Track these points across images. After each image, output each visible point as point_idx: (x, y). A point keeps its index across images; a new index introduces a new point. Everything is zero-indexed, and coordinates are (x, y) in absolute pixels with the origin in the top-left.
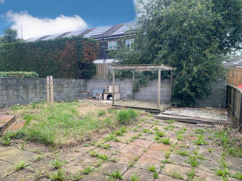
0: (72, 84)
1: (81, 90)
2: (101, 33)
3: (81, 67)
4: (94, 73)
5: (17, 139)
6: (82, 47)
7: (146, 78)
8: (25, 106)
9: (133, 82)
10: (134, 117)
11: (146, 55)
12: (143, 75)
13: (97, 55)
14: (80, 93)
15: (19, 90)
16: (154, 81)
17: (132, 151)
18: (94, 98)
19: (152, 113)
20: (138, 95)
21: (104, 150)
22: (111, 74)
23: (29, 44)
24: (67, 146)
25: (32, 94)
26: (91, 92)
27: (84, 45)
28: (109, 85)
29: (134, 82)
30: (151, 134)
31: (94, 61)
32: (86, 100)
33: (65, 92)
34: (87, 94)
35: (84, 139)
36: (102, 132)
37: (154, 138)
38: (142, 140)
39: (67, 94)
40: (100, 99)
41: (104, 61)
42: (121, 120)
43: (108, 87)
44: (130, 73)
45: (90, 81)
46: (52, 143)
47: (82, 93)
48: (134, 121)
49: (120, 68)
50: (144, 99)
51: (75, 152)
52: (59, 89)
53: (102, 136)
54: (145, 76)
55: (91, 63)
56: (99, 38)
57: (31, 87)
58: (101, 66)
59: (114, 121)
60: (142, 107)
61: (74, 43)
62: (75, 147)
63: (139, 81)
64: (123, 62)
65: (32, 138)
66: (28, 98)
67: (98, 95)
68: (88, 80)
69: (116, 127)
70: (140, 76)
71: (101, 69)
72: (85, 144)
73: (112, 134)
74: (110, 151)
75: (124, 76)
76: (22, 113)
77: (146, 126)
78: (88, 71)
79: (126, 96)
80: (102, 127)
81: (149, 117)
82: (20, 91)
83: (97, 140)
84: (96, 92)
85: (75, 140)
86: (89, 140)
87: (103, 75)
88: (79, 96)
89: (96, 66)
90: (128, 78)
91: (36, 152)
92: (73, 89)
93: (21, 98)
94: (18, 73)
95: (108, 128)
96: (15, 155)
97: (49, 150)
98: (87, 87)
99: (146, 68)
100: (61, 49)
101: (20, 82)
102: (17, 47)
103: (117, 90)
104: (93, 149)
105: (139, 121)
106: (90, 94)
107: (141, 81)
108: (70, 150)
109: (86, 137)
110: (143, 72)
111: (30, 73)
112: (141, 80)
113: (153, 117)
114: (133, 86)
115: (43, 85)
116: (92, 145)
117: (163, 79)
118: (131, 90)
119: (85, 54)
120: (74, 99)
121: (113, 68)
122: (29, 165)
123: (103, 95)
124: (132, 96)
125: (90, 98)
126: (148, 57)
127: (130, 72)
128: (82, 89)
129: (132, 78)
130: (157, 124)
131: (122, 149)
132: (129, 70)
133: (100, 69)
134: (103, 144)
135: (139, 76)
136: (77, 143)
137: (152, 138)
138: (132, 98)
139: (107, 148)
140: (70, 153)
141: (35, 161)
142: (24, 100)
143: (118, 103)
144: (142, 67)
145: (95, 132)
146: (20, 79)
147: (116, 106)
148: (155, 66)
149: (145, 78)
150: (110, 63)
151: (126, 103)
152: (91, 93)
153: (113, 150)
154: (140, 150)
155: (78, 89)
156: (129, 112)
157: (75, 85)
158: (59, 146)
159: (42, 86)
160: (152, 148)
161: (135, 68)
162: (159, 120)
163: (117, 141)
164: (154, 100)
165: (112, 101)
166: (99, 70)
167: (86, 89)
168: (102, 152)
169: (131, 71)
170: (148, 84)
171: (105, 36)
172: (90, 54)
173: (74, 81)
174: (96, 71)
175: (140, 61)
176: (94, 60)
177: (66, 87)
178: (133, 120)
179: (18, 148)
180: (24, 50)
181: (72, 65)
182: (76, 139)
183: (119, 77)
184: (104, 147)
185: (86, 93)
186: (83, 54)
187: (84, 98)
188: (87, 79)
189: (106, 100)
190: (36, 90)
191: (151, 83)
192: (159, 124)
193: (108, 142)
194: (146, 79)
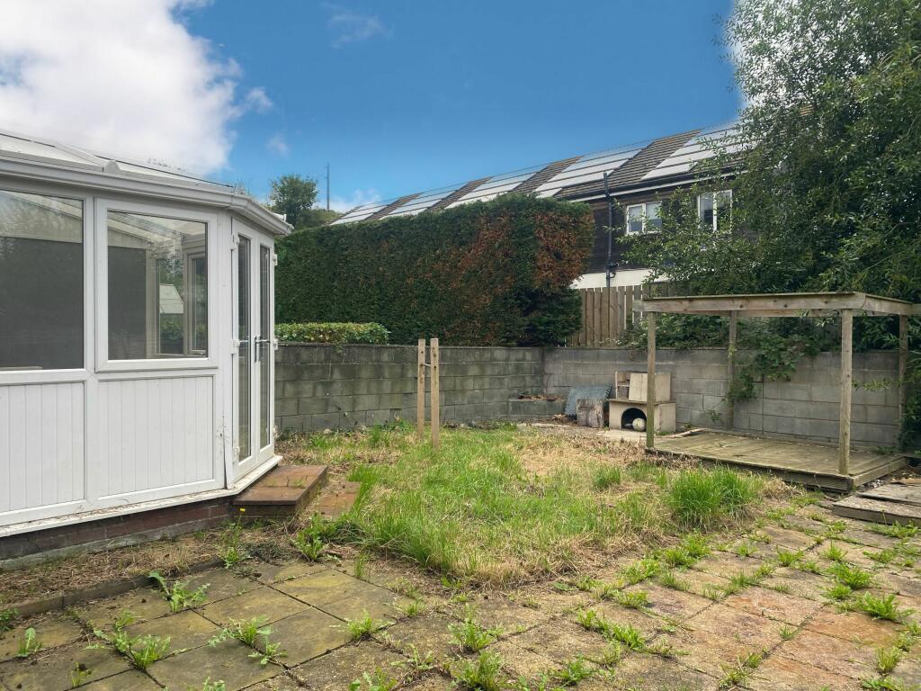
0: (494, 365)
1: (525, 386)
2: (601, 176)
3: (527, 303)
4: (572, 326)
5: (338, 544)
6: (531, 234)
7: (786, 345)
8: (347, 436)
9: (730, 362)
10: (736, 503)
11: (786, 254)
12: (773, 334)
13: (585, 261)
14: (521, 397)
15: (331, 383)
16: (824, 360)
17: (736, 628)
18: (573, 419)
19: (813, 490)
20: (750, 415)
21: (627, 612)
22: (636, 327)
23: (358, 228)
24: (497, 584)
25: (366, 398)
26: (562, 398)
27: (541, 226)
28: (630, 372)
29: (733, 363)
30: (813, 572)
31: (575, 281)
32: (544, 425)
33: (470, 392)
34: (545, 403)
35: (553, 565)
36: (612, 547)
37: (828, 589)
38: (776, 593)
39: (477, 401)
40: (595, 423)
41: (608, 278)
42: (685, 509)
43: (629, 381)
44: (715, 324)
45: (557, 356)
46: (448, 567)
47: (528, 400)
48: (738, 516)
49: (677, 307)
50: (779, 431)
51: (525, 606)
52: (452, 383)
53: (613, 562)
54: (784, 339)
55: (562, 288)
56: (592, 195)
57: (365, 373)
58: (597, 297)
59: (658, 512)
60: (769, 462)
61: (504, 220)
62: (522, 590)
63: (757, 360)
64: (686, 282)
65: (382, 543)
66: (356, 410)
67: (586, 407)
68: (551, 351)
69: (665, 534)
70: (762, 337)
71: (597, 310)
72: (555, 583)
73: (653, 556)
74: (648, 617)
75: (692, 336)
76: (343, 460)
77: (788, 541)
78: (551, 318)
79: (702, 416)
80: (614, 531)
81: (804, 508)
82: (335, 385)
83: (599, 573)
84: (578, 396)
85: (521, 564)
86: (570, 570)
87: (603, 333)
88: (516, 408)
89: (580, 298)
90: (709, 346)
91: (401, 592)
92: (497, 382)
93: (334, 409)
94: (330, 329)
95: (636, 536)
96: (340, 594)
97: (438, 590)
98: (546, 378)
99: (786, 306)
100: (462, 244)
101: (335, 358)
102: (321, 241)
103: (662, 392)
104: (585, 602)
105: (757, 520)
106: (556, 402)
107: (763, 356)
108: (505, 596)
109: (557, 557)
110: (775, 322)
111: (364, 328)
112: (763, 352)
113: (822, 507)
114: (731, 376)
115: (403, 367)
116: (583, 590)
117: (862, 350)
118: (723, 394)
119: (543, 256)
120: (500, 421)
121: (649, 307)
122: (384, 629)
123: (606, 410)
124: (724, 418)
125: (556, 419)
126: (794, 261)
127: (718, 321)
128: (528, 384)
129: (727, 346)
130: (839, 536)
131: (693, 616)
132: (712, 315)
133: (595, 310)
134: (620, 590)
135: (757, 340)
136: (527, 575)
137: (819, 590)
138: (726, 424)
139: (635, 608)
140: (506, 606)
141: (400, 620)
142: (345, 415)
143: (669, 442)
144: (771, 304)
145: (586, 544)
146: (334, 346)
147: (661, 453)
148: (825, 300)
149: (782, 346)
150: (635, 287)
151: (700, 447)
152: (559, 402)
153: (660, 618)
154: (766, 630)
155: (515, 383)
156: (717, 479)
157: (505, 369)
158: (471, 578)
159: (398, 370)
160: (818, 627)
161: (741, 306)
162: (847, 521)
163: (672, 586)
164: (821, 437)
165: (644, 434)
166: (590, 314)
167: (542, 385)
168: (618, 618)
169: (723, 318)
170: (794, 370)
171: (613, 186)
172: (558, 256)
173: (500, 353)
174: (580, 317)
175: (758, 277)
176: (573, 278)
177: (475, 377)
178: (735, 514)
179: (344, 572)
180: (343, 249)
181: (496, 297)
182: (525, 564)
183: (671, 341)
184: (624, 601)
185: (542, 400)
186: (534, 259)
187: (535, 419)
188: (545, 348)
189: (617, 429)
190: (380, 383)
191: (808, 366)
192: (845, 538)
193: (638, 586)
194: (785, 350)
